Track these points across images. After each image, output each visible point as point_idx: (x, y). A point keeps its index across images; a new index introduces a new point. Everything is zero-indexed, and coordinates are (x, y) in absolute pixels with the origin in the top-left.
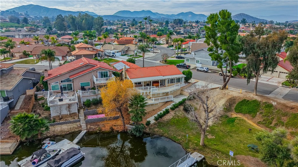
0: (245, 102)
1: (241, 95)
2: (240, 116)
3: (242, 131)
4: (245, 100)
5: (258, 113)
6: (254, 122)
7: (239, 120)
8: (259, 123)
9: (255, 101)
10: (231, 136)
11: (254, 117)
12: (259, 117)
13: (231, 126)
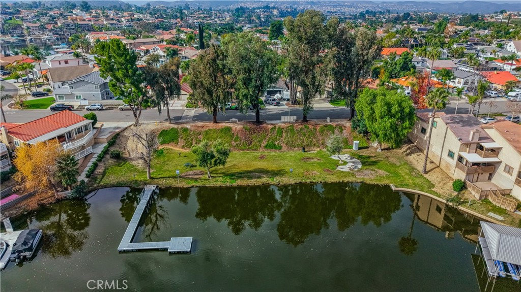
0: (164, 133)
1: (158, 127)
2: (166, 147)
3: (174, 158)
4: (163, 130)
5: (179, 139)
6: (179, 148)
7: (167, 150)
8: (183, 147)
9: (173, 129)
10: (167, 164)
11: (177, 143)
12: (181, 142)
13: (163, 157)
